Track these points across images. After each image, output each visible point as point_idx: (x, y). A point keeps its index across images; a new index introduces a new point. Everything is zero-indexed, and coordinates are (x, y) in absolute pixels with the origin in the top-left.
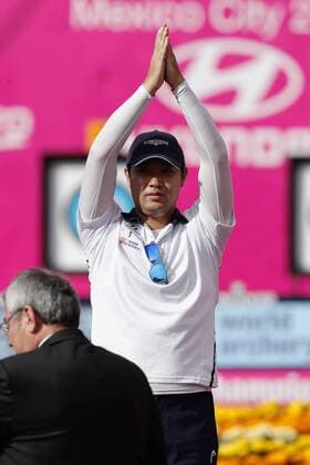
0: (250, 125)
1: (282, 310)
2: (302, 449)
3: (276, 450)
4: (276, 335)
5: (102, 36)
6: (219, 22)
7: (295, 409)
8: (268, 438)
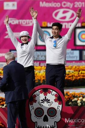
0: (68, 22)
1: (72, 51)
2: (75, 73)
3: (70, 74)
4: (71, 55)
5: (45, 8)
6: (63, 6)
7: (74, 67)
8: (69, 72)
